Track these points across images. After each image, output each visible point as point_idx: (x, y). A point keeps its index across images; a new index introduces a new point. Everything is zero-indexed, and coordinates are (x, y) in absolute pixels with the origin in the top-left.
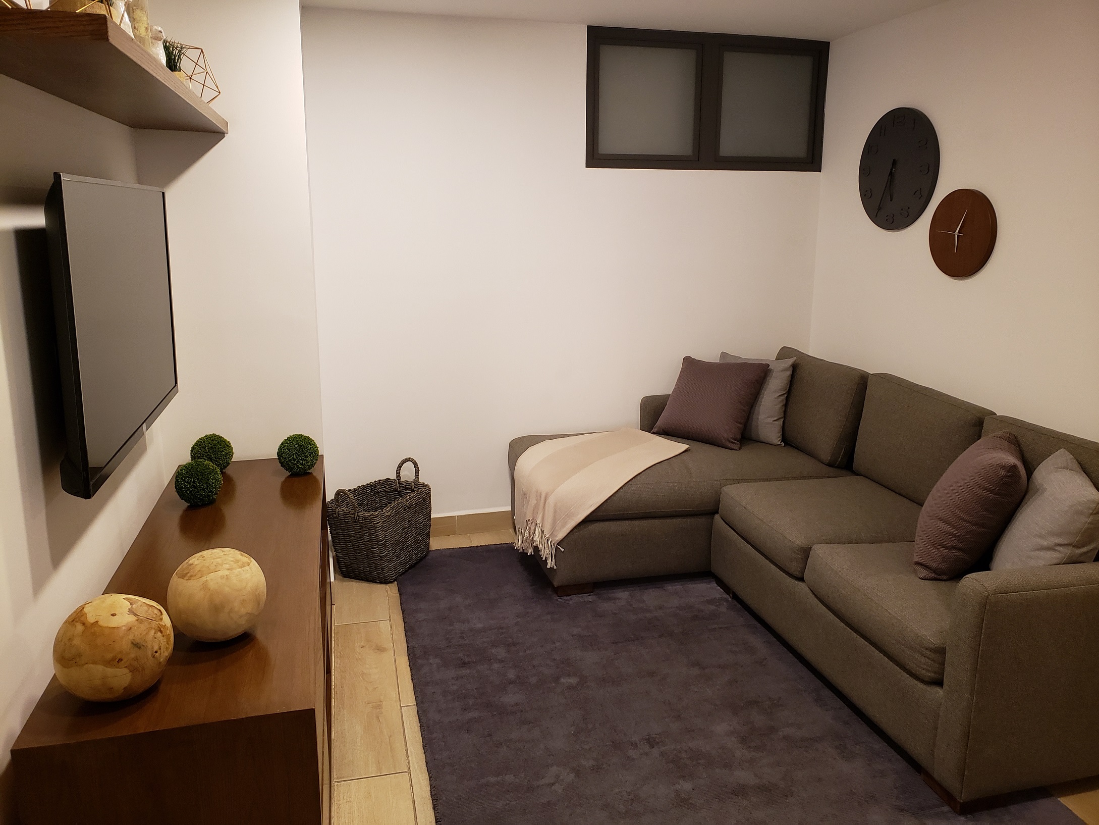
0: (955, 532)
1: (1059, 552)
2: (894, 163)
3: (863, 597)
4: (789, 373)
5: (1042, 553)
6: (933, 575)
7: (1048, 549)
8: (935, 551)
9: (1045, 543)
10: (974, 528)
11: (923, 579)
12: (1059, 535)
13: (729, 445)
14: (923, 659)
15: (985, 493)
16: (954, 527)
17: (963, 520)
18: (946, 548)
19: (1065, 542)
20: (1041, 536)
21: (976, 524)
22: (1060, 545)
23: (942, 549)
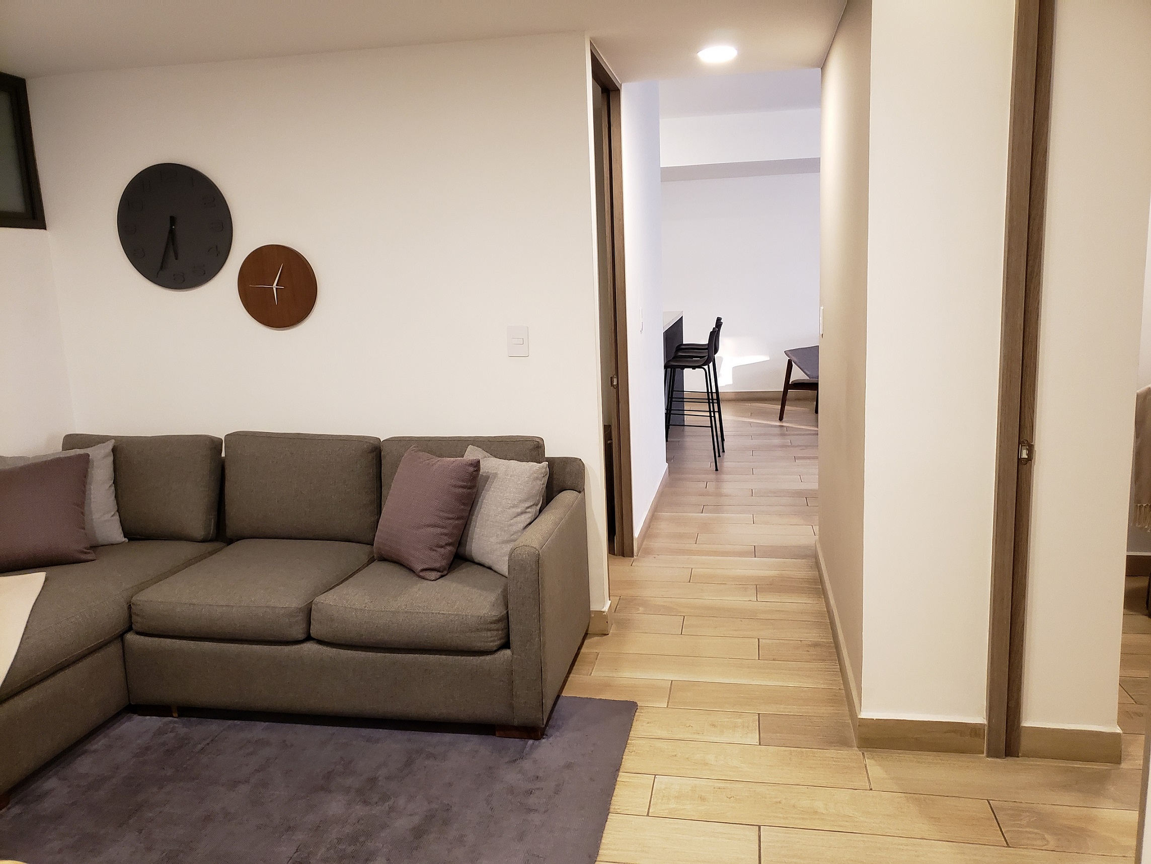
0: (445, 531)
1: (529, 512)
2: (173, 220)
3: (406, 615)
4: (111, 458)
5: (519, 518)
6: (439, 574)
7: (522, 513)
8: (433, 553)
9: (519, 510)
10: (457, 522)
11: (435, 580)
12: (526, 500)
13: (83, 557)
14: (489, 634)
15: (461, 490)
16: (443, 527)
17: (449, 519)
18: (442, 547)
19: (532, 504)
20: (514, 506)
21: (458, 518)
22: (528, 508)
23: (439, 549)
